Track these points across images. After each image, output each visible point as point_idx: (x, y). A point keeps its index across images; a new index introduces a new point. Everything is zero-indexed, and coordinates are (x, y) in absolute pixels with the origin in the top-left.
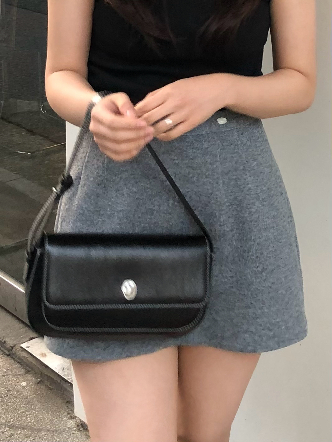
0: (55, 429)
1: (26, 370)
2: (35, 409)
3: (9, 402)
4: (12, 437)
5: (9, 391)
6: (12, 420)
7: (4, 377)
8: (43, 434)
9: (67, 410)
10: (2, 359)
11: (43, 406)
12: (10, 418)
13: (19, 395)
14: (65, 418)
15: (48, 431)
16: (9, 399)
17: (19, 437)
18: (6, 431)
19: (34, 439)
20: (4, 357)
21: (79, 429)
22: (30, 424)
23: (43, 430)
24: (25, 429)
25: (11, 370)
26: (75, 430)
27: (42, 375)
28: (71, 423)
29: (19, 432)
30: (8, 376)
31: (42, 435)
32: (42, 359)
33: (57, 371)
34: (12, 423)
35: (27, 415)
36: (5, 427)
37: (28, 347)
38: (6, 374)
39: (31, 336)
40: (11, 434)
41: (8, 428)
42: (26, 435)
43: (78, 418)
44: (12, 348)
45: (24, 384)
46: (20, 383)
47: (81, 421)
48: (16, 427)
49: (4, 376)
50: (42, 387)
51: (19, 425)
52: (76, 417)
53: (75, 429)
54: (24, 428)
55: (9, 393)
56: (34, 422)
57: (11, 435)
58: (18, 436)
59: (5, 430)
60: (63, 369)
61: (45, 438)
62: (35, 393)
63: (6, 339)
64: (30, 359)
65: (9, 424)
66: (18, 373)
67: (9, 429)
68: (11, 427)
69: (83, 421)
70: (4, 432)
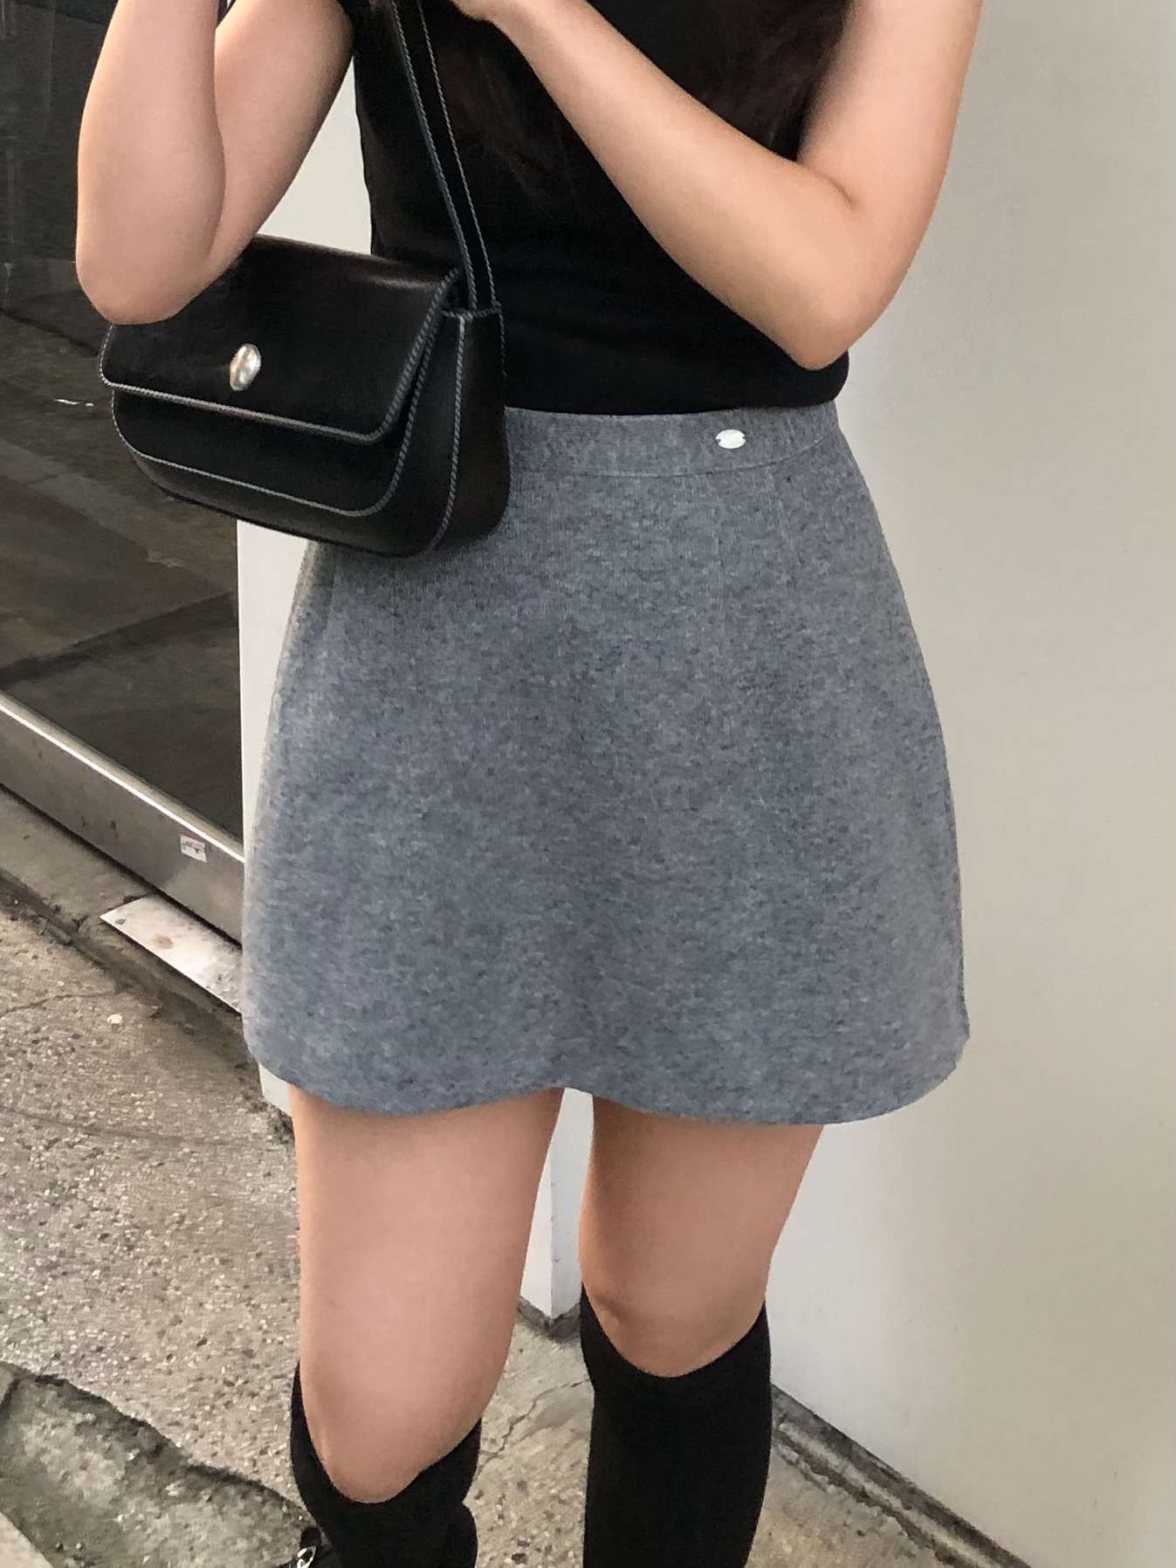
0: (217, 1138)
1: (118, 982)
2: (153, 1087)
3: (80, 1067)
4: (98, 1157)
5: (76, 1037)
6: (92, 1114)
7: (60, 1002)
8: (187, 1150)
9: (242, 1089)
10: (50, 953)
11: (177, 1077)
12: (85, 1107)
13: (105, 1047)
14: (240, 1110)
15: (199, 1142)
16: (78, 1058)
17: (117, 1158)
18: (80, 1142)
19: (159, 1165)
20: (56, 948)
21: (281, 1138)
22: (144, 1123)
23: (185, 1141)
24: (134, 1137)
25: (78, 983)
26: (270, 1141)
27: (163, 995)
28: (258, 1123)
29: (116, 1145)
30: (71, 999)
31: (185, 1154)
32: (161, 953)
33: (203, 984)
34: (93, 1121)
35: (134, 1100)
36: (76, 1131)
37: (121, 922)
38: (65, 993)
39: (128, 894)
40: (94, 1149)
41: (85, 1134)
42: (136, 1153)
43: (273, 1107)
44: (78, 923)
45: (116, 1019)
46: (103, 1017)
47: (281, 1114)
48: (109, 1132)
49: (60, 998)
50: (166, 1026)
51: (114, 1125)
52: (265, 1105)
53: (270, 1137)
54: (129, 1135)
55: (77, 1044)
56: (154, 1119)
57: (95, 1152)
58: (115, 1155)
59: (77, 1140)
60: (220, 979)
61: (192, 1160)
62: (148, 1042)
63: (61, 902)
64: (129, 952)
65: (85, 1124)
66: (96, 991)
67: (86, 1136)
68: (93, 1131)
69: (285, 1116)
70: (75, 1144)
